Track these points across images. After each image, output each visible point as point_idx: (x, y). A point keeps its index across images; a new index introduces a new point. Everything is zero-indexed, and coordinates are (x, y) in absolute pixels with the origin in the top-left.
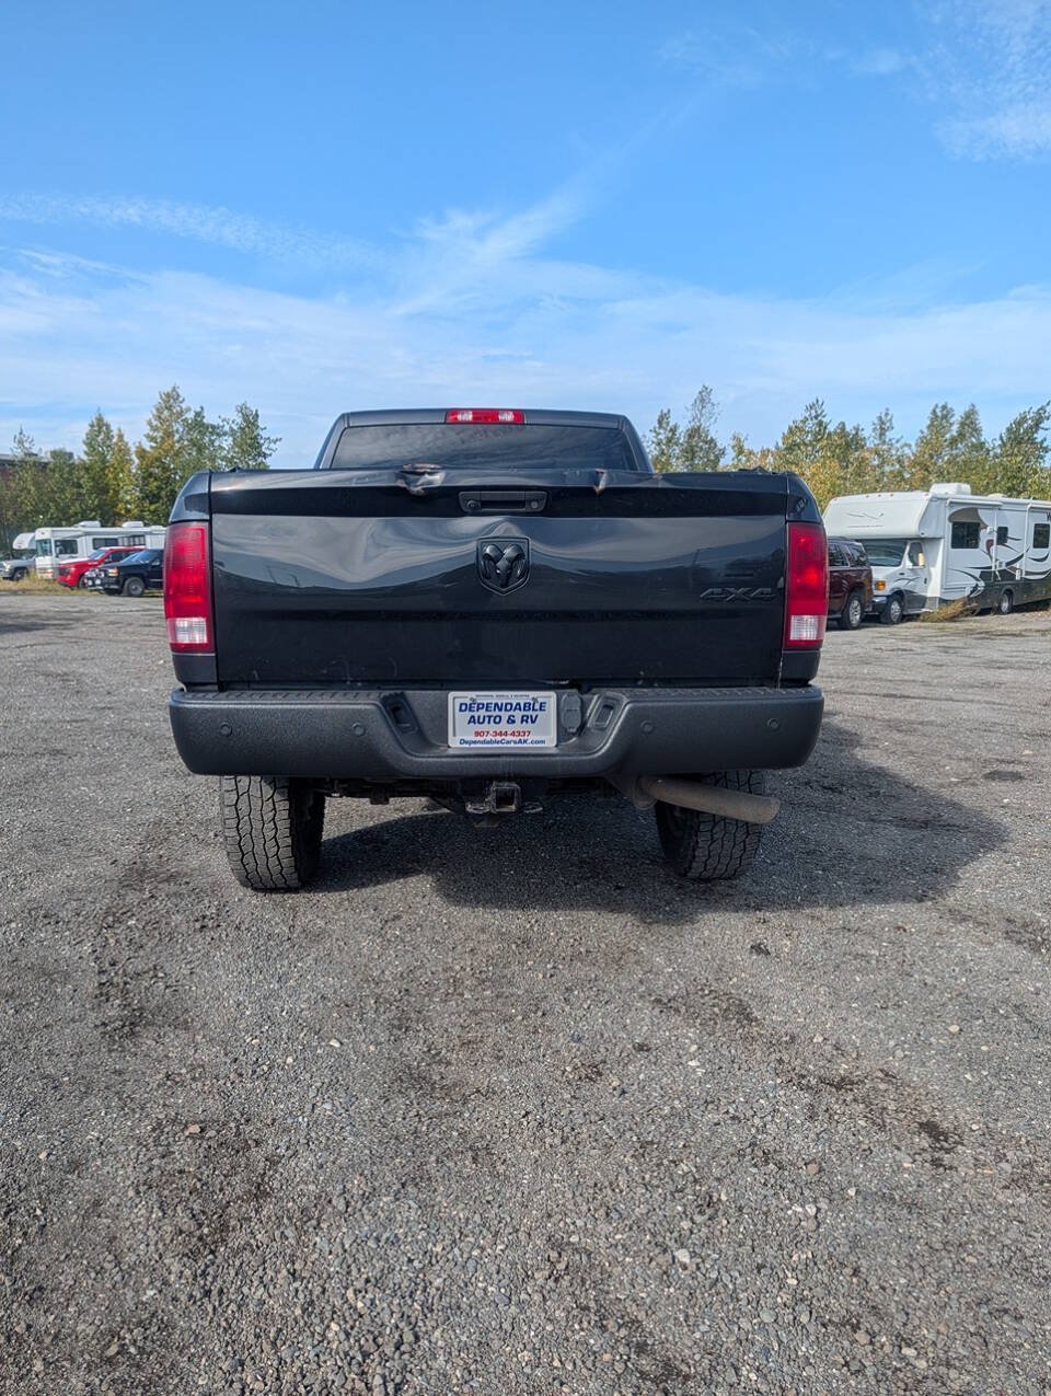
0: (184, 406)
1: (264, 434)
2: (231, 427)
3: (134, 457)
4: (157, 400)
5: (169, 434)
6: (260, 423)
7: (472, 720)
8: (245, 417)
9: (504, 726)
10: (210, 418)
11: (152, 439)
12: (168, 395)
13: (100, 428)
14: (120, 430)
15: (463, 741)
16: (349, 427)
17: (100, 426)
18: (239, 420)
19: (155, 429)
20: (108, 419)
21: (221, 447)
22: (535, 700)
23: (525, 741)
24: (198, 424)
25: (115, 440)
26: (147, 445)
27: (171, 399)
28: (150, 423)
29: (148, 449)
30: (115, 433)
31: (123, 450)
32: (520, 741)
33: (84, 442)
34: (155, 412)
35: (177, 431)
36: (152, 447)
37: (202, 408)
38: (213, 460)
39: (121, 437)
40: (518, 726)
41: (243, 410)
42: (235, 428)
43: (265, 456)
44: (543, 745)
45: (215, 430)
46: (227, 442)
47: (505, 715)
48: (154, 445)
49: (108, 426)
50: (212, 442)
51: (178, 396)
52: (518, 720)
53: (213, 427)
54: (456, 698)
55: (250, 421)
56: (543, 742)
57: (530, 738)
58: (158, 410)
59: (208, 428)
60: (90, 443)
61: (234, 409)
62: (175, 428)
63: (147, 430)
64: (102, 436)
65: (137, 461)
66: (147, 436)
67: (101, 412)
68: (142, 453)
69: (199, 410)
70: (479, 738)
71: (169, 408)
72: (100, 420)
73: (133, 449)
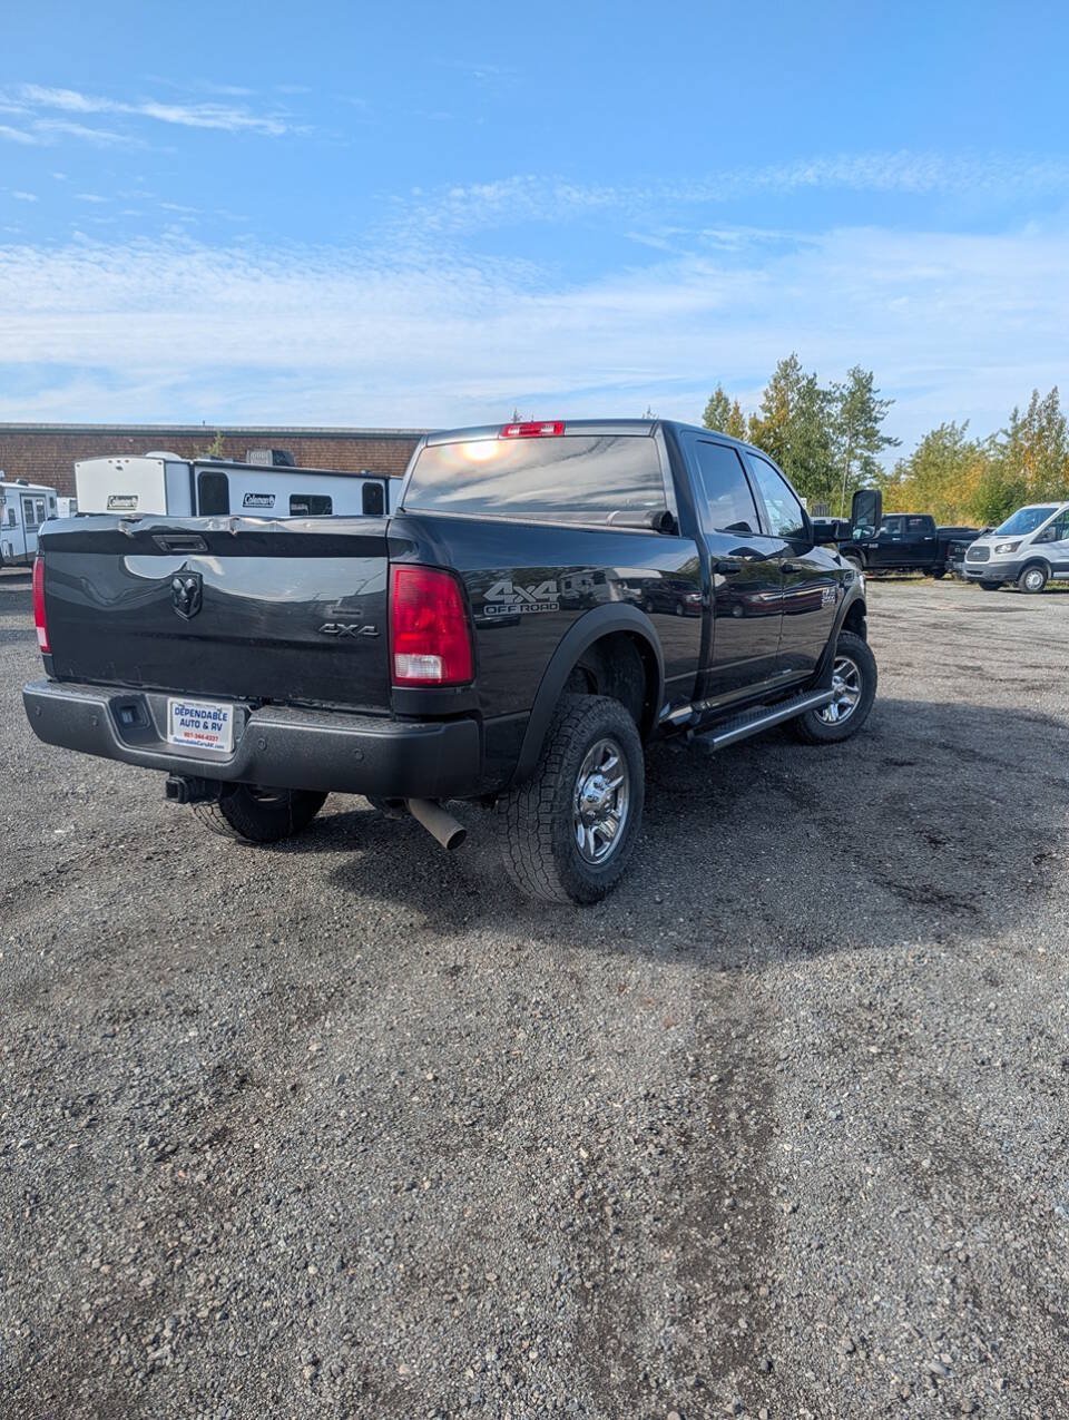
0: (800, 373)
1: (876, 397)
2: (841, 393)
3: (747, 429)
4: (775, 370)
5: (784, 404)
6: (874, 386)
7: (183, 723)
8: (858, 381)
9: (201, 731)
10: (822, 385)
11: (769, 410)
12: (786, 364)
13: (719, 402)
14: (736, 403)
15: (176, 740)
16: (427, 447)
17: (720, 400)
18: (850, 384)
19: (770, 399)
20: (726, 393)
21: (829, 415)
22: (220, 710)
23: (211, 745)
24: (810, 393)
25: (731, 413)
26: (762, 417)
27: (789, 367)
28: (766, 394)
29: (763, 420)
30: (732, 406)
31: (737, 422)
32: (209, 745)
33: (703, 417)
34: (772, 382)
35: (792, 400)
36: (766, 418)
37: (815, 375)
38: (820, 426)
39: (737, 409)
40: (209, 732)
41: (855, 374)
42: (846, 392)
43: (876, 420)
44: (221, 750)
45: (827, 397)
46: (835, 409)
47: (202, 721)
48: (768, 415)
49: (726, 400)
50: (821, 409)
51: (796, 364)
52: (210, 726)
53: (825, 394)
54: (174, 702)
55: (863, 384)
56: (222, 747)
57: (215, 743)
58: (775, 380)
59: (819, 395)
60: (709, 418)
61: (846, 373)
62: (790, 398)
63: (763, 400)
64: (720, 410)
65: (749, 432)
66: (762, 407)
67: (722, 386)
68: (755, 424)
69: (811, 377)
70: (186, 739)
71: (786, 377)
72: (719, 394)
73: (747, 422)
